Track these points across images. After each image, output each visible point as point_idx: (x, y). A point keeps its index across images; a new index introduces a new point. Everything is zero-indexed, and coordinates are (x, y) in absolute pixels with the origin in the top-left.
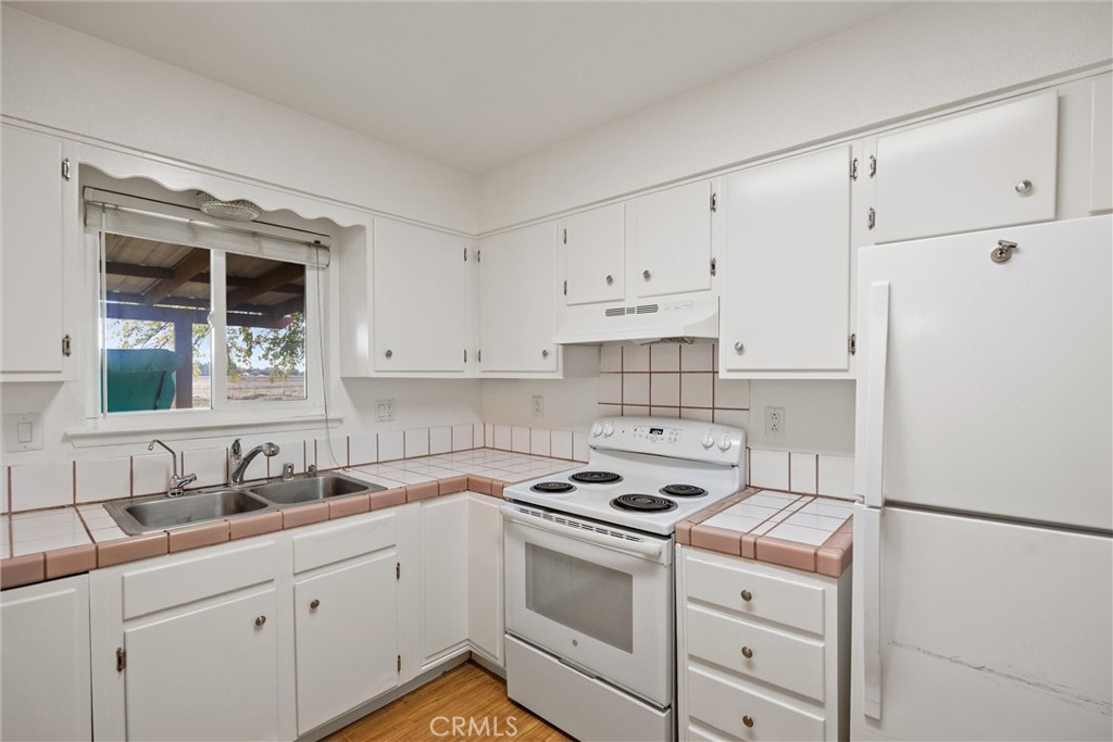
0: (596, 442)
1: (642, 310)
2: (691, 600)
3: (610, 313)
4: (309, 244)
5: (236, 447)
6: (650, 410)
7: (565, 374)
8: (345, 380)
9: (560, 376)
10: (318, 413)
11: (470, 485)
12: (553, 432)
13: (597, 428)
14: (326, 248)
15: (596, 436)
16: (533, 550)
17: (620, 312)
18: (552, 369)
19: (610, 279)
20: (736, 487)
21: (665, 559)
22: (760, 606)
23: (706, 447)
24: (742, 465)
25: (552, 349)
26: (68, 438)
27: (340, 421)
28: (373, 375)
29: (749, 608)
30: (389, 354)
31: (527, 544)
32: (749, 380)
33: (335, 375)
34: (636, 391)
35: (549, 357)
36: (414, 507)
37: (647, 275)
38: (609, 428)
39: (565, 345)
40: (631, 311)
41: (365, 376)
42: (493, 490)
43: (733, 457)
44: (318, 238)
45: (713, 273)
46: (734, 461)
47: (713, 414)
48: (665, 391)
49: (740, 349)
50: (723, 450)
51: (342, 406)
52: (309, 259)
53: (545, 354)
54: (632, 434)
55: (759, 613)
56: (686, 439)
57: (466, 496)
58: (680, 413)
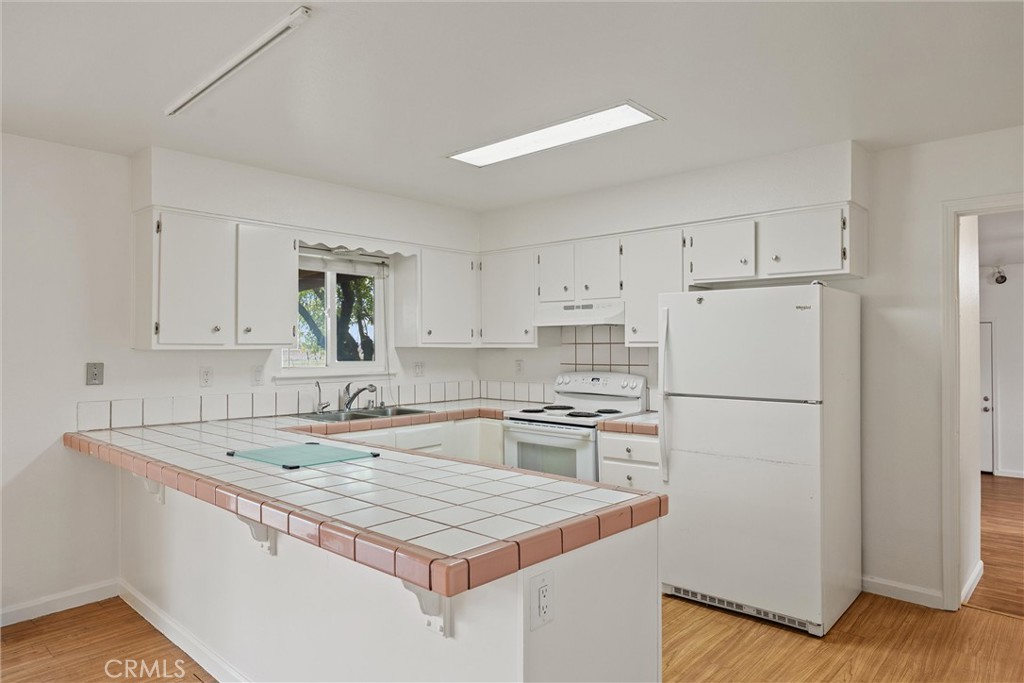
0: (559, 388)
1: (584, 307)
2: (606, 458)
3: (566, 308)
4: (377, 264)
5: (348, 388)
6: (593, 367)
7: (539, 344)
8: (397, 348)
9: (536, 346)
10: (381, 370)
11: (481, 414)
12: (531, 385)
13: (560, 379)
14: (387, 266)
15: (559, 384)
16: (522, 445)
17: (572, 308)
18: (530, 341)
19: (566, 288)
20: (639, 410)
21: (592, 438)
22: (635, 456)
23: (623, 388)
24: (644, 397)
25: (530, 329)
26: (274, 379)
27: (394, 375)
28: (421, 345)
29: (630, 456)
30: (430, 333)
31: (518, 443)
32: (648, 348)
33: (392, 346)
34: (584, 355)
35: (529, 334)
36: (451, 423)
37: (587, 287)
38: (567, 379)
39: (539, 328)
40: (578, 307)
41: (414, 346)
42: (497, 415)
43: (637, 393)
44: (384, 260)
45: (621, 289)
46: (638, 395)
47: (629, 368)
48: (601, 355)
49: (634, 331)
50: (633, 389)
51: (396, 366)
52: (379, 273)
53: (526, 332)
54: (582, 383)
55: (634, 459)
56: (612, 383)
57: (478, 421)
58: (610, 368)
